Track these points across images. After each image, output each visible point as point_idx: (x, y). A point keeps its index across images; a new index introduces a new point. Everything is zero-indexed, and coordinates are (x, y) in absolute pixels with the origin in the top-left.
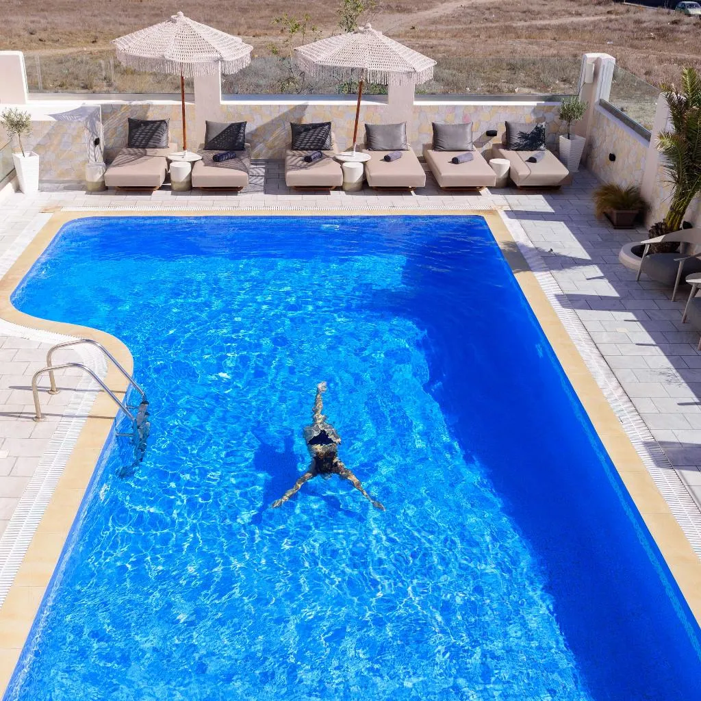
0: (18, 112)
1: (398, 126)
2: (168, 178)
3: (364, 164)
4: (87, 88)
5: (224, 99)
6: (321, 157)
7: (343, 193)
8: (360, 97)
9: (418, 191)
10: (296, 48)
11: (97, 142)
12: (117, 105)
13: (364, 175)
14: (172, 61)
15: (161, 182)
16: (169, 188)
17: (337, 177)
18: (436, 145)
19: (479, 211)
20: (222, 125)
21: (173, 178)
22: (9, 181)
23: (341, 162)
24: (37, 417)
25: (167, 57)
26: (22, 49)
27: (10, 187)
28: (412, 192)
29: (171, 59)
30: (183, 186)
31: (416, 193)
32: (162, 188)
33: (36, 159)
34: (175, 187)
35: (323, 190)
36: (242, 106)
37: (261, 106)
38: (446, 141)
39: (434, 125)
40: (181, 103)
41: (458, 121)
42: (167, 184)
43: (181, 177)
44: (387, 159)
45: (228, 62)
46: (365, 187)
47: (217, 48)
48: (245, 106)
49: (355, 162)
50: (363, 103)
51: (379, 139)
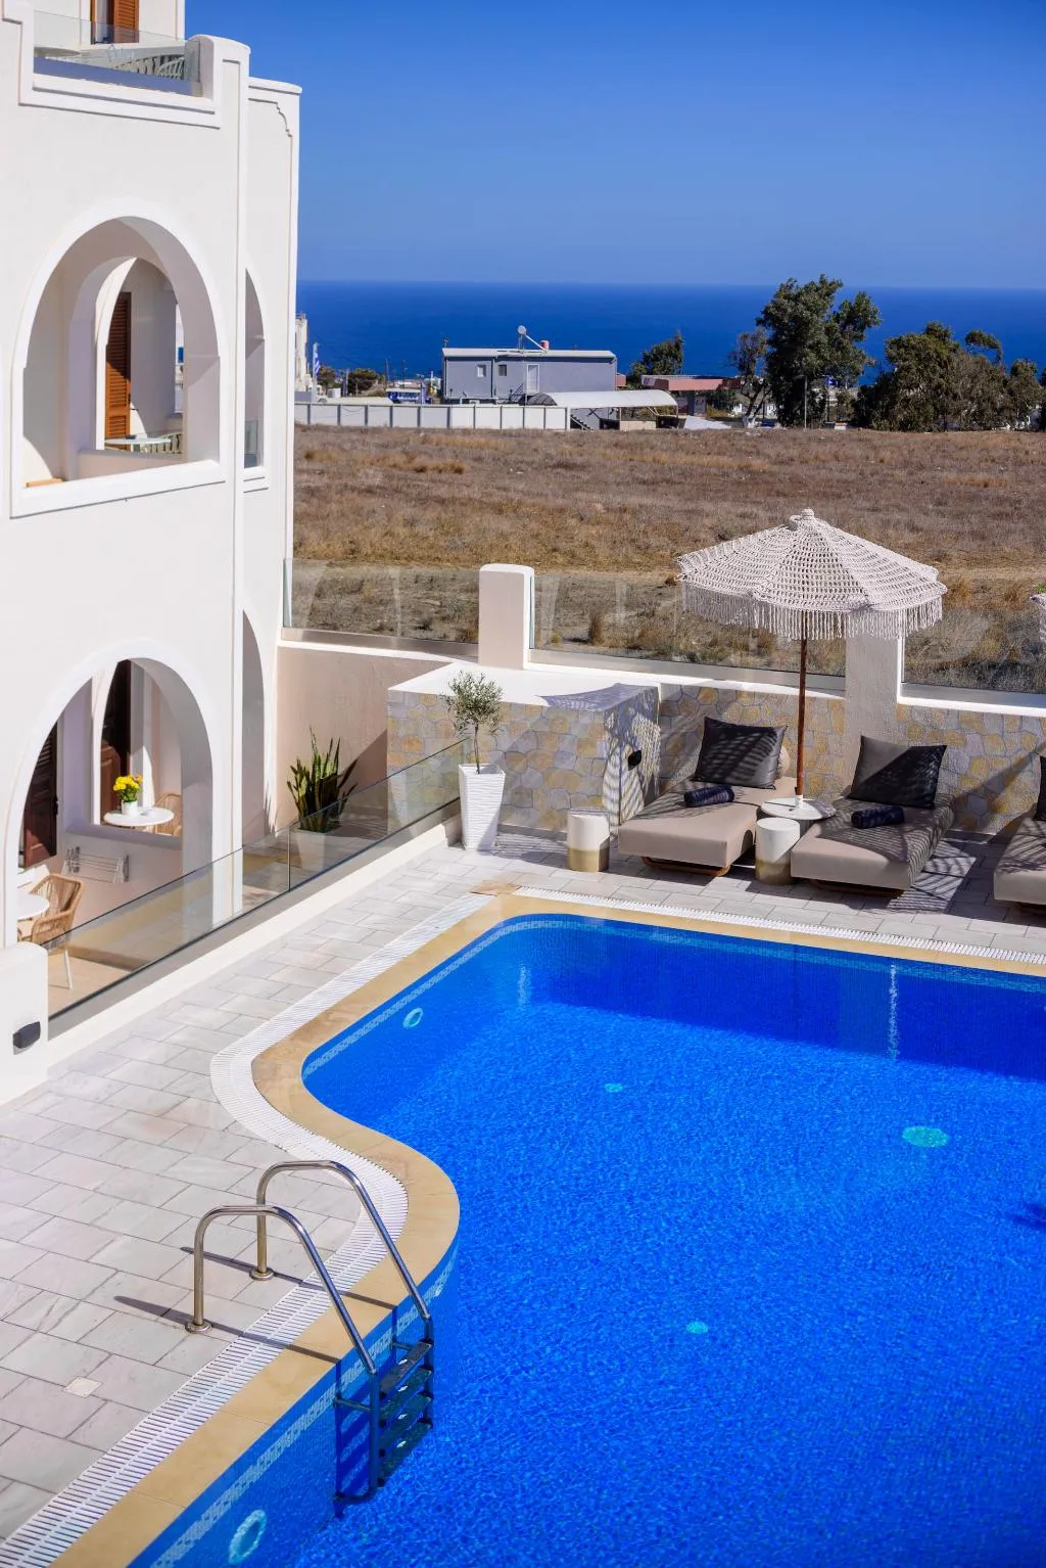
0: (486, 682)
2: (749, 852)
5: (905, 693)
10: (1038, 596)
11: (635, 760)
12: (691, 688)
14: (766, 605)
15: (732, 854)
16: (749, 875)
20: (894, 748)
21: (760, 854)
22: (442, 821)
24: (194, 1322)
25: (757, 596)
26: (539, 562)
27: (439, 833)
29: (765, 599)
30: (777, 872)
32: (735, 872)
33: (499, 780)
34: (763, 872)
36: (941, 711)
37: (982, 715)
40: (796, 692)
42: (745, 866)
43: (771, 854)
45: (885, 614)
47: (863, 584)
48: (949, 712)
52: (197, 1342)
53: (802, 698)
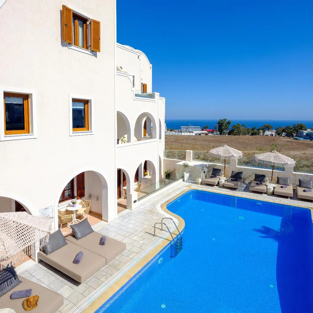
0: (187, 163)
1: (288, 178)
2: (218, 183)
3: (274, 188)
4: (204, 159)
5: (237, 166)
6: (261, 184)
7: (266, 195)
8: (273, 169)
9: (291, 198)
11: (204, 172)
13: (274, 190)
15: (217, 183)
17: (264, 190)
18: (300, 185)
19: (310, 207)
20: (236, 172)
21: (220, 184)
22: (182, 178)
23: (267, 186)
24: (154, 235)
26: (193, 150)
27: (182, 180)
28: (289, 198)
29: (220, 155)
31: (290, 199)
32: (217, 185)
33: (188, 174)
34: (220, 186)
35: (260, 193)
38: (303, 185)
39: (299, 179)
41: (308, 179)
42: (218, 185)
43: (221, 184)
44: (282, 187)
45: (235, 157)
46: (273, 194)
47: (232, 153)
49: (271, 186)
50: (274, 170)
51: (281, 181)
52: (154, 238)
53: (225, 166)
